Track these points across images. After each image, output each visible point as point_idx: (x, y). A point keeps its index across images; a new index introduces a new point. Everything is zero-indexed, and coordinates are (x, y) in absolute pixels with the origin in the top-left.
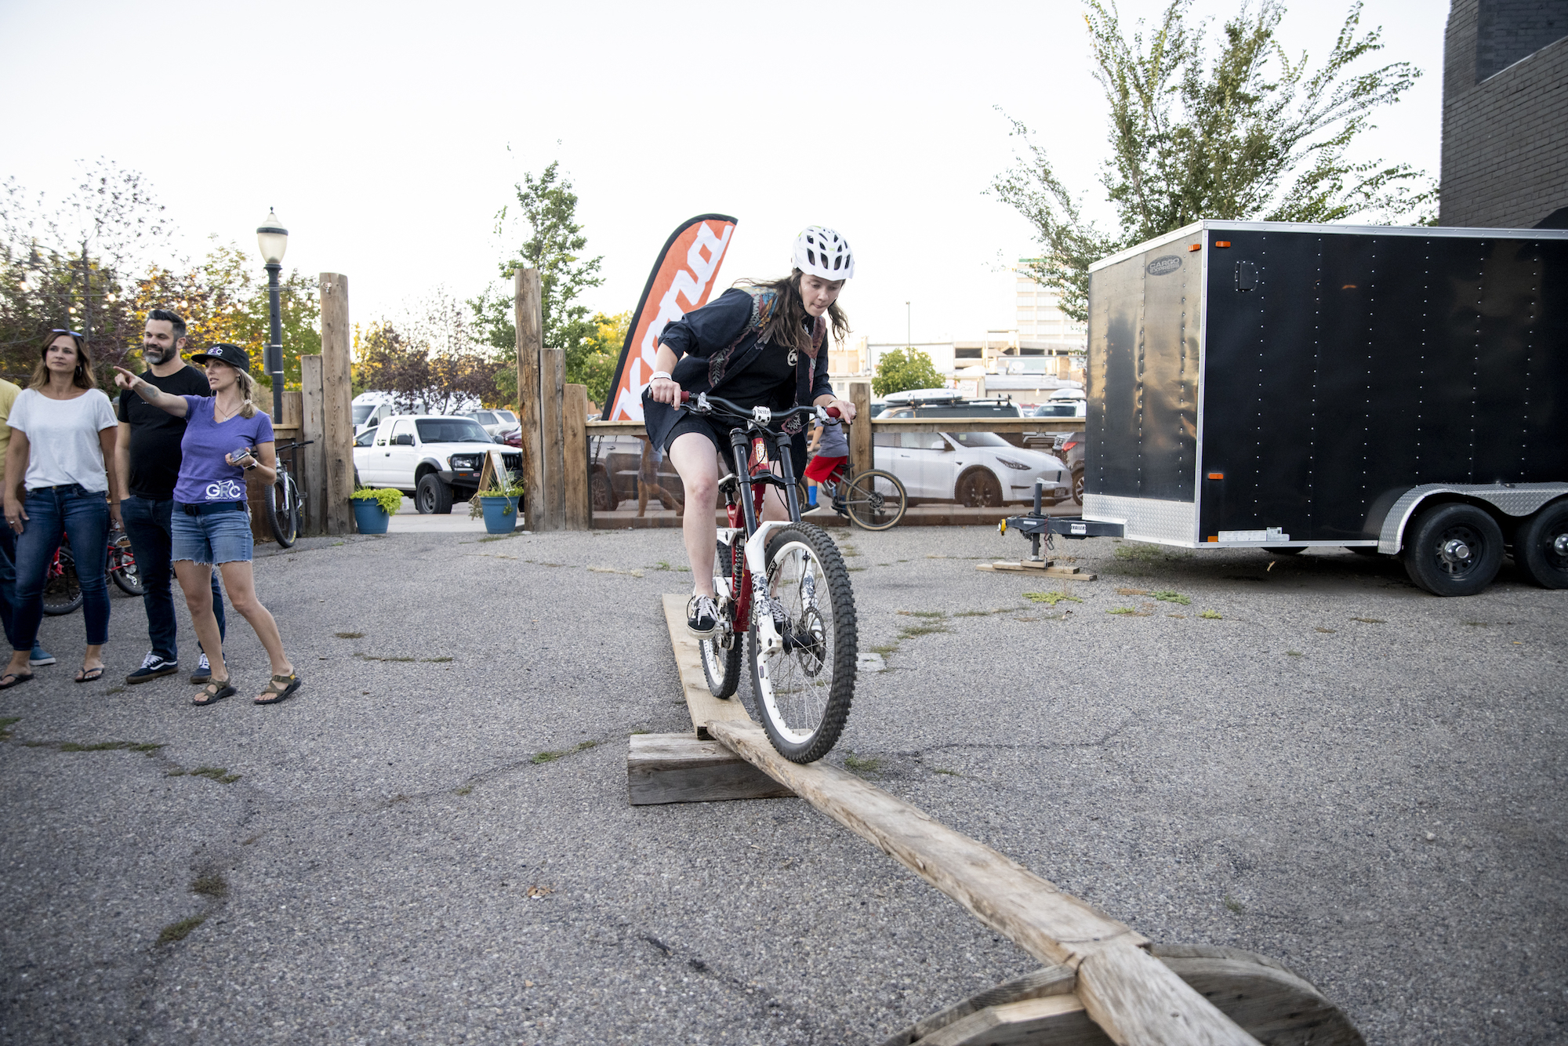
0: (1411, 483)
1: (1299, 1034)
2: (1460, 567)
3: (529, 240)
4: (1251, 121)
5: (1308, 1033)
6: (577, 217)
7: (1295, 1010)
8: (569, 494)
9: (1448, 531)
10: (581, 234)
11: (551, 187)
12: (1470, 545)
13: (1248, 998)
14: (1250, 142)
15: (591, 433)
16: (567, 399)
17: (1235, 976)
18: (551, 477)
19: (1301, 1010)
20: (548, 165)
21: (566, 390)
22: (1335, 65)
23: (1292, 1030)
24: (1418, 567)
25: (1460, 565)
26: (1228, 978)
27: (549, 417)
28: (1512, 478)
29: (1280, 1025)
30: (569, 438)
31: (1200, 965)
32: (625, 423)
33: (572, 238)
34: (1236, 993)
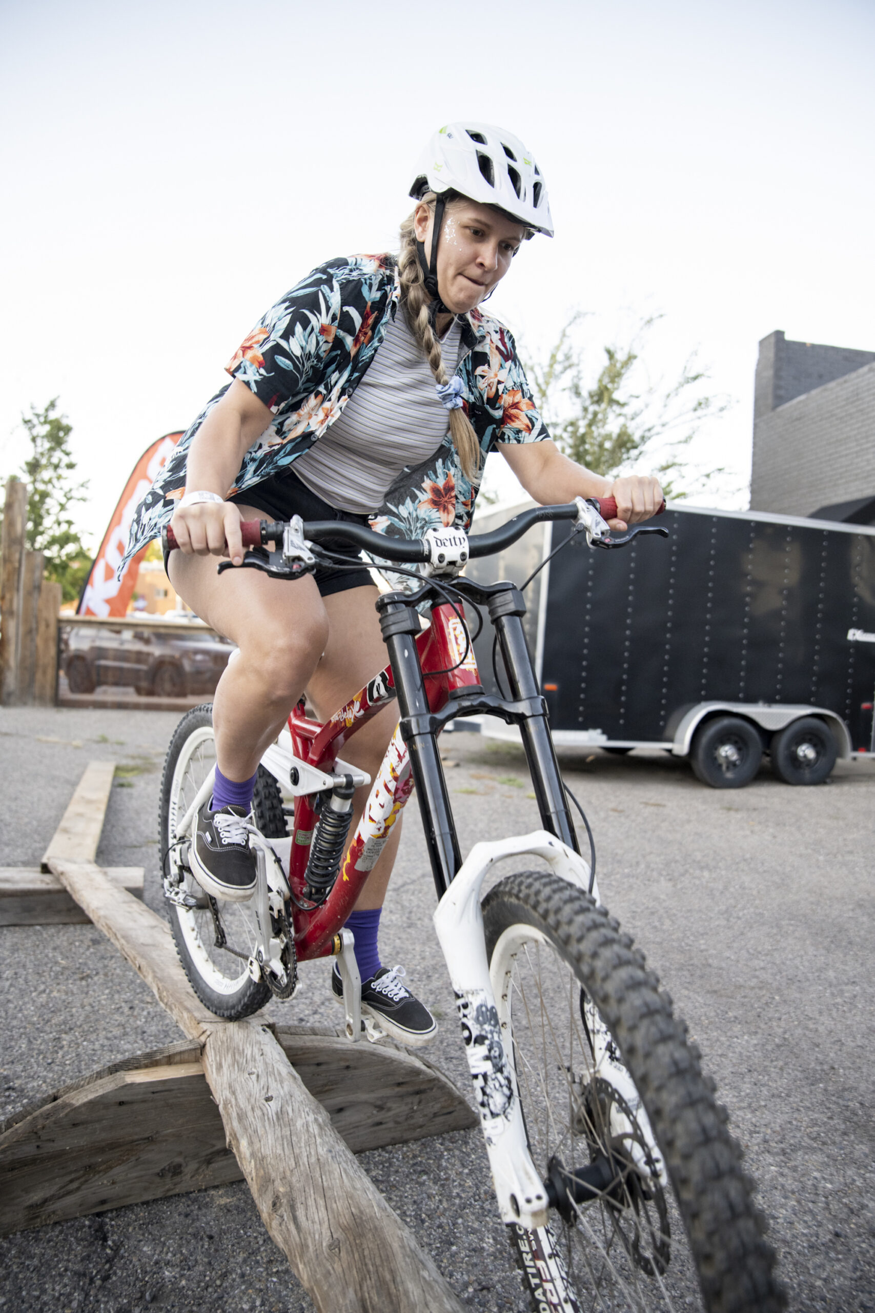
0: (698, 700)
1: (409, 1100)
2: (731, 767)
3: (30, 458)
4: (621, 420)
5: (416, 1099)
6: (71, 442)
7: (401, 1080)
8: (39, 676)
9: (724, 738)
10: (73, 459)
11: (53, 415)
12: (739, 750)
13: (355, 1068)
14: (619, 436)
15: (63, 625)
16: (44, 595)
17: (342, 1050)
18: (23, 660)
19: (407, 1079)
20: (52, 398)
21: (43, 588)
22: (681, 385)
23: (401, 1097)
24: (700, 765)
25: (732, 765)
26: (335, 1051)
27: (26, 609)
28: (770, 700)
29: (388, 1092)
30: (42, 628)
31: (312, 1041)
32: (93, 618)
33: (66, 460)
34: (343, 1064)
